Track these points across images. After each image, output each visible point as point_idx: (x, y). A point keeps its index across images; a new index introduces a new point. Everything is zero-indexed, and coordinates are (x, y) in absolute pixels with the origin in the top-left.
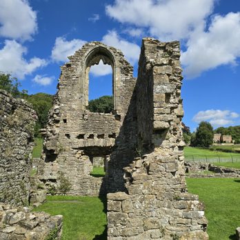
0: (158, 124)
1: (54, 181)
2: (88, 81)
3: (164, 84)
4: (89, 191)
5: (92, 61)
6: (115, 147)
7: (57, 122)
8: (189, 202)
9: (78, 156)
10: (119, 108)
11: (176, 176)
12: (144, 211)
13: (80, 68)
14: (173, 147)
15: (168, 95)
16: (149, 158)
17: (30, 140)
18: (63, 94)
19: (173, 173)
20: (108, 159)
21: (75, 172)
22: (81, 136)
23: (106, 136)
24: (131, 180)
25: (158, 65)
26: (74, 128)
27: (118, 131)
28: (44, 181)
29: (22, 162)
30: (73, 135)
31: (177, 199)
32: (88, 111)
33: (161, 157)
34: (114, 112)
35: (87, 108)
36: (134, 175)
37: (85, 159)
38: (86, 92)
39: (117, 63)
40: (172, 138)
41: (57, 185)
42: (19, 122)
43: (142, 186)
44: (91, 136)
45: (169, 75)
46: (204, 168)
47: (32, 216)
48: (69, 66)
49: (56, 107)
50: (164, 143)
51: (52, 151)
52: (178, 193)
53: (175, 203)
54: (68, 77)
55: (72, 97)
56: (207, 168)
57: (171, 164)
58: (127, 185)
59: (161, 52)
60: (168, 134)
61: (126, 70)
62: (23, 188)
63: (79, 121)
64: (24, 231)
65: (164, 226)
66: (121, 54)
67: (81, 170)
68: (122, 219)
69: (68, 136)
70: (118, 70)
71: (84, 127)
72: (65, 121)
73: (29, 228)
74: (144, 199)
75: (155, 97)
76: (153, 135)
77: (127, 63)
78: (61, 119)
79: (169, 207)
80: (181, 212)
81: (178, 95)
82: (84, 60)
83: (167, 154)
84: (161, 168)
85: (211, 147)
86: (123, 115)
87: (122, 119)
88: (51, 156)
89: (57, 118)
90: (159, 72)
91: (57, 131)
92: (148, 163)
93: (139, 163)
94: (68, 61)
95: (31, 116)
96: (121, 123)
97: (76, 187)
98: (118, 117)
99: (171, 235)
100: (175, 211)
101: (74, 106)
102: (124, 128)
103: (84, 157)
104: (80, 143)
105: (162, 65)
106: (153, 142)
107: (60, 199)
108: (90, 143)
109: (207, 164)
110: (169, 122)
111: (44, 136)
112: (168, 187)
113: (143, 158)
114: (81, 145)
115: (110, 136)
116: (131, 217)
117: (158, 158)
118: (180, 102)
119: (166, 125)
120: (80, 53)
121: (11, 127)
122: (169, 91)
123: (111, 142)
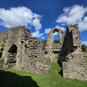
0: (75, 45)
1: (47, 58)
2: (53, 37)
3: (76, 35)
4: (55, 61)
5: (54, 32)
6: (61, 51)
7: (47, 46)
8: (86, 66)
9: (52, 53)
10: (61, 42)
11: (81, 59)
12: (72, 67)
13: (51, 34)
14: (79, 51)
15: (77, 38)
16: (72, 54)
17: (43, 50)
18: (48, 40)
19: (80, 58)
20: (59, 54)
21: (51, 57)
22: (52, 49)
23: (58, 49)
24: (68, 59)
25: (73, 30)
26: (51, 47)
27: (61, 47)
28: (45, 58)
29: (41, 54)
30: (51, 48)
31: (82, 65)
32: (53, 43)
33: (76, 54)
34: (60, 43)
35: (53, 42)
36: (69, 58)
37: (54, 54)
38: (53, 39)
39: (60, 32)
40: (79, 49)
41: (48, 59)
42: (41, 46)
43: (71, 61)
44: (55, 49)
45: (77, 32)
46: (85, 57)
47: (45, 66)
48: (49, 34)
49: (47, 42)
50: (77, 50)
51: (46, 52)
52: (82, 63)
53: (82, 66)
54: (49, 36)
55: (50, 40)
56: (86, 57)
57: (80, 55)
58: (67, 60)
59: (73, 27)
60: (78, 48)
61: (62, 33)
62: (42, 59)
63: (52, 45)
64: (44, 69)
65: (78, 71)
66: (61, 30)
67: (53, 56)
68: (67, 68)
69: (49, 49)
70: (60, 33)
71: (53, 47)
72: (49, 45)
73: (45, 68)
74: (72, 64)
75: (73, 38)
76: (73, 48)
77: (62, 31)
78: (48, 45)
79: (80, 67)
80: (83, 68)
81: (79, 37)
82: (52, 32)
83: (78, 53)
84: (77, 56)
85: (86, 51)
86: (62, 43)
87: (62, 45)
88: (46, 53)
89: (47, 45)
90: (74, 32)
91: (47, 48)
92: (72, 55)
93: (70, 55)
94: (49, 33)
95: (43, 45)
96: (62, 46)
97: (52, 60)
98: (61, 44)
99: (81, 74)
100: (82, 68)
101: (50, 42)
102: (62, 47)
103: (53, 53)
104: (52, 50)
105: (75, 30)
106: (73, 50)
107: (49, 62)
108: (54, 50)
109: (86, 56)
110: (78, 44)
111: (44, 49)
112: (79, 61)
113: (71, 54)
114: (52, 51)
115: (59, 49)
116: (69, 68)
117: (75, 54)
118: (80, 39)
119: (77, 45)
120: (51, 31)
121: (39, 47)
122: (77, 36)
123: (59, 50)
